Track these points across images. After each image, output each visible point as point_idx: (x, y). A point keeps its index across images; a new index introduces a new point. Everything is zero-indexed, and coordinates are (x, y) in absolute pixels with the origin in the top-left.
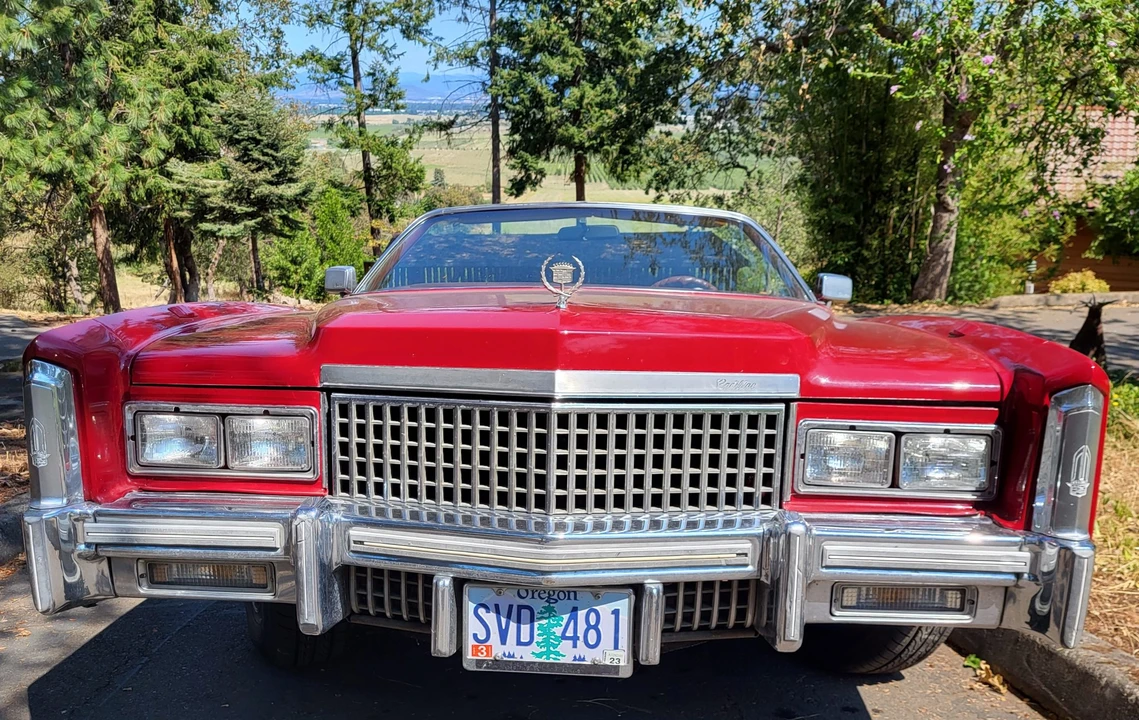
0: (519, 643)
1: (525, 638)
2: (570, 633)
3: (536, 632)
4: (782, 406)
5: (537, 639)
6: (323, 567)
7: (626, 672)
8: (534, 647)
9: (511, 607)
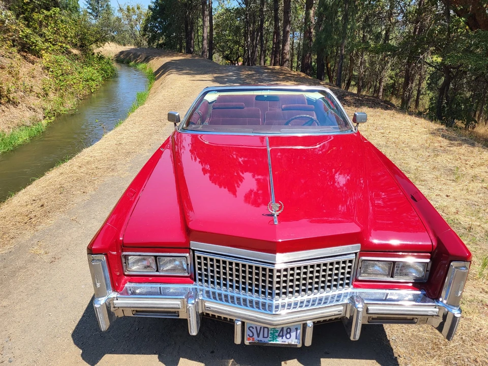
0: (264, 337)
1: (266, 335)
2: (281, 334)
3: (269, 334)
4: (354, 255)
5: (270, 336)
6: (197, 313)
7: (300, 346)
8: (269, 339)
9: (261, 328)
